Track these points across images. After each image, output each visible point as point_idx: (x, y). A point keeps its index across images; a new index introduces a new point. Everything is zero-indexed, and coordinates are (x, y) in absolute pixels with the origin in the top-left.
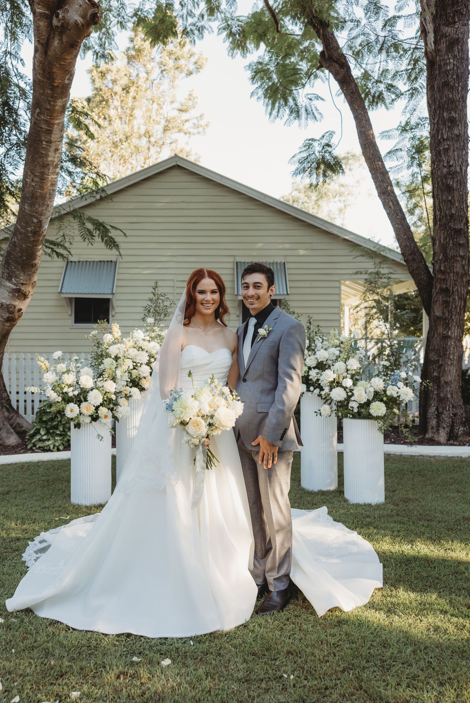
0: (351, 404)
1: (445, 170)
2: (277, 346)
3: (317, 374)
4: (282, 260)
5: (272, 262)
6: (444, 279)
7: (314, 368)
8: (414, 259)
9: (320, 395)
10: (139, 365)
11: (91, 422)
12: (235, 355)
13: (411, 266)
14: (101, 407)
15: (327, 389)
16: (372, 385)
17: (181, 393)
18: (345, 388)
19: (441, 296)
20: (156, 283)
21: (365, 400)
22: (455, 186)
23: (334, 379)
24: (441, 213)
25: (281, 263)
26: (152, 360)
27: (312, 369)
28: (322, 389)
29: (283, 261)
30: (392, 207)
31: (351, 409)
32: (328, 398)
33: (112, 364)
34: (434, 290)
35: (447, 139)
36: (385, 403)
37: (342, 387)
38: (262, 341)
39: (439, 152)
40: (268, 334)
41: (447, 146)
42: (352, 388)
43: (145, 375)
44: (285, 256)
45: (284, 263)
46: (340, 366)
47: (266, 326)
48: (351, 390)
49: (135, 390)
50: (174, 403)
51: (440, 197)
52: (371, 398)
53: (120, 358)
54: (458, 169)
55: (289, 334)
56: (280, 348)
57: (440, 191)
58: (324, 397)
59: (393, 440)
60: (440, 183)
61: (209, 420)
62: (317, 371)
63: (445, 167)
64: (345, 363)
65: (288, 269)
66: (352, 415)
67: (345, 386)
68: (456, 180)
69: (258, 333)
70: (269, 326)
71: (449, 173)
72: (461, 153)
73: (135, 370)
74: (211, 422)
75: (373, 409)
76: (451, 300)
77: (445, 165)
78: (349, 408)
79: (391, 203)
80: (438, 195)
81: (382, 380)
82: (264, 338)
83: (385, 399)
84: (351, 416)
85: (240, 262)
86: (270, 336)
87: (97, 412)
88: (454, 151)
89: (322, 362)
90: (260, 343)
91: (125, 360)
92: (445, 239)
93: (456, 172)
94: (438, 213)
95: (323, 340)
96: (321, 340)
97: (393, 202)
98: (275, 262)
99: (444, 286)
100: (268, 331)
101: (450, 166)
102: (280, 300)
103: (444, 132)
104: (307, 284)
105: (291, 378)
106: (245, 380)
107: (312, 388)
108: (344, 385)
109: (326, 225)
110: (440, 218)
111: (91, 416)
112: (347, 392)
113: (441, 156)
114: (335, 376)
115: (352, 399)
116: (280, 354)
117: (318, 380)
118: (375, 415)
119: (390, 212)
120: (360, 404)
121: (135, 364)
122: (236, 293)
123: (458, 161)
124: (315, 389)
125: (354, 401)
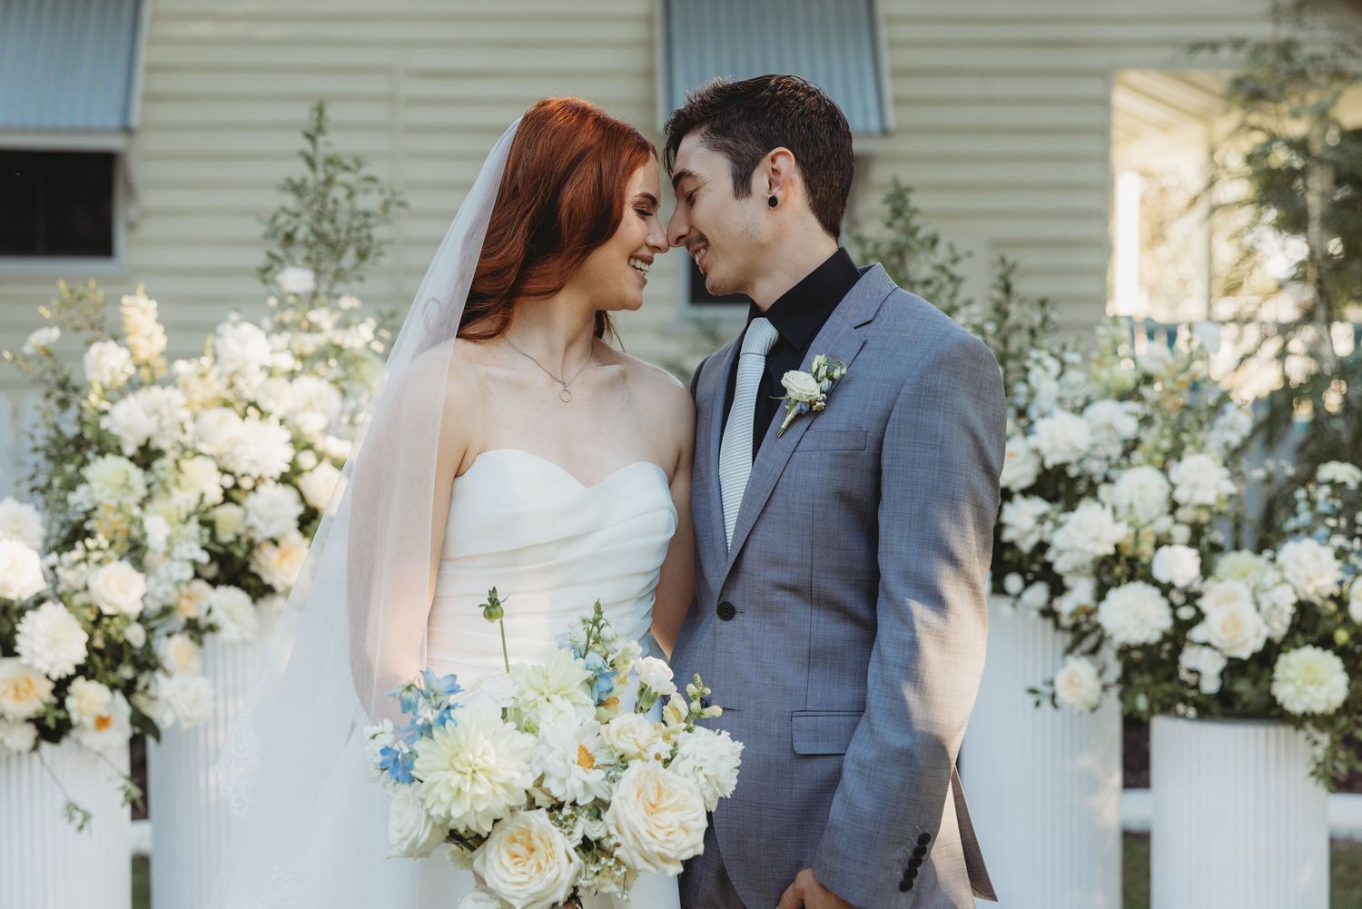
0: (1189, 658)
2: (870, 449)
3: (1042, 519)
7: (1026, 493)
9: (1049, 613)
10: (246, 483)
11: (35, 748)
12: (682, 482)
14: (80, 685)
15: (1080, 592)
16: (1288, 575)
17: (452, 699)
18: (1166, 589)
20: (320, 110)
21: (1257, 644)
23: (1117, 546)
26: (307, 460)
27: (1018, 499)
28: (1058, 587)
31: (1191, 679)
32: (1086, 628)
33: (127, 486)
36: (1342, 652)
37: (1150, 580)
38: (803, 424)
40: (830, 395)
42: (1196, 587)
43: (273, 531)
46: (1141, 484)
47: (818, 360)
48: (1192, 597)
49: (230, 600)
50: (421, 745)
52: (1281, 634)
53: (160, 453)
55: (926, 396)
56: (885, 461)
58: (1067, 621)
61: (585, 827)
62: (1038, 505)
64: (1164, 470)
66: (1197, 705)
67: (1165, 577)
69: (784, 391)
70: (833, 360)
73: (230, 509)
74: (593, 836)
75: (1289, 680)
78: (1184, 675)
81: (1327, 553)
82: (810, 413)
83: (1342, 636)
84: (1192, 712)
86: (836, 404)
87: (61, 705)
89: (1061, 469)
90: (792, 438)
91: (184, 464)
95: (1063, 363)
96: (1054, 366)
100: (826, 384)
105: (937, 601)
106: (727, 612)
107: (1013, 582)
108: (1161, 573)
111: (38, 722)
112: (1173, 607)
114: (1120, 533)
115: (1197, 633)
116: (885, 491)
117: (1042, 547)
118: (1295, 706)
120: (1230, 660)
121: (229, 481)
124: (1027, 584)
125: (1206, 644)
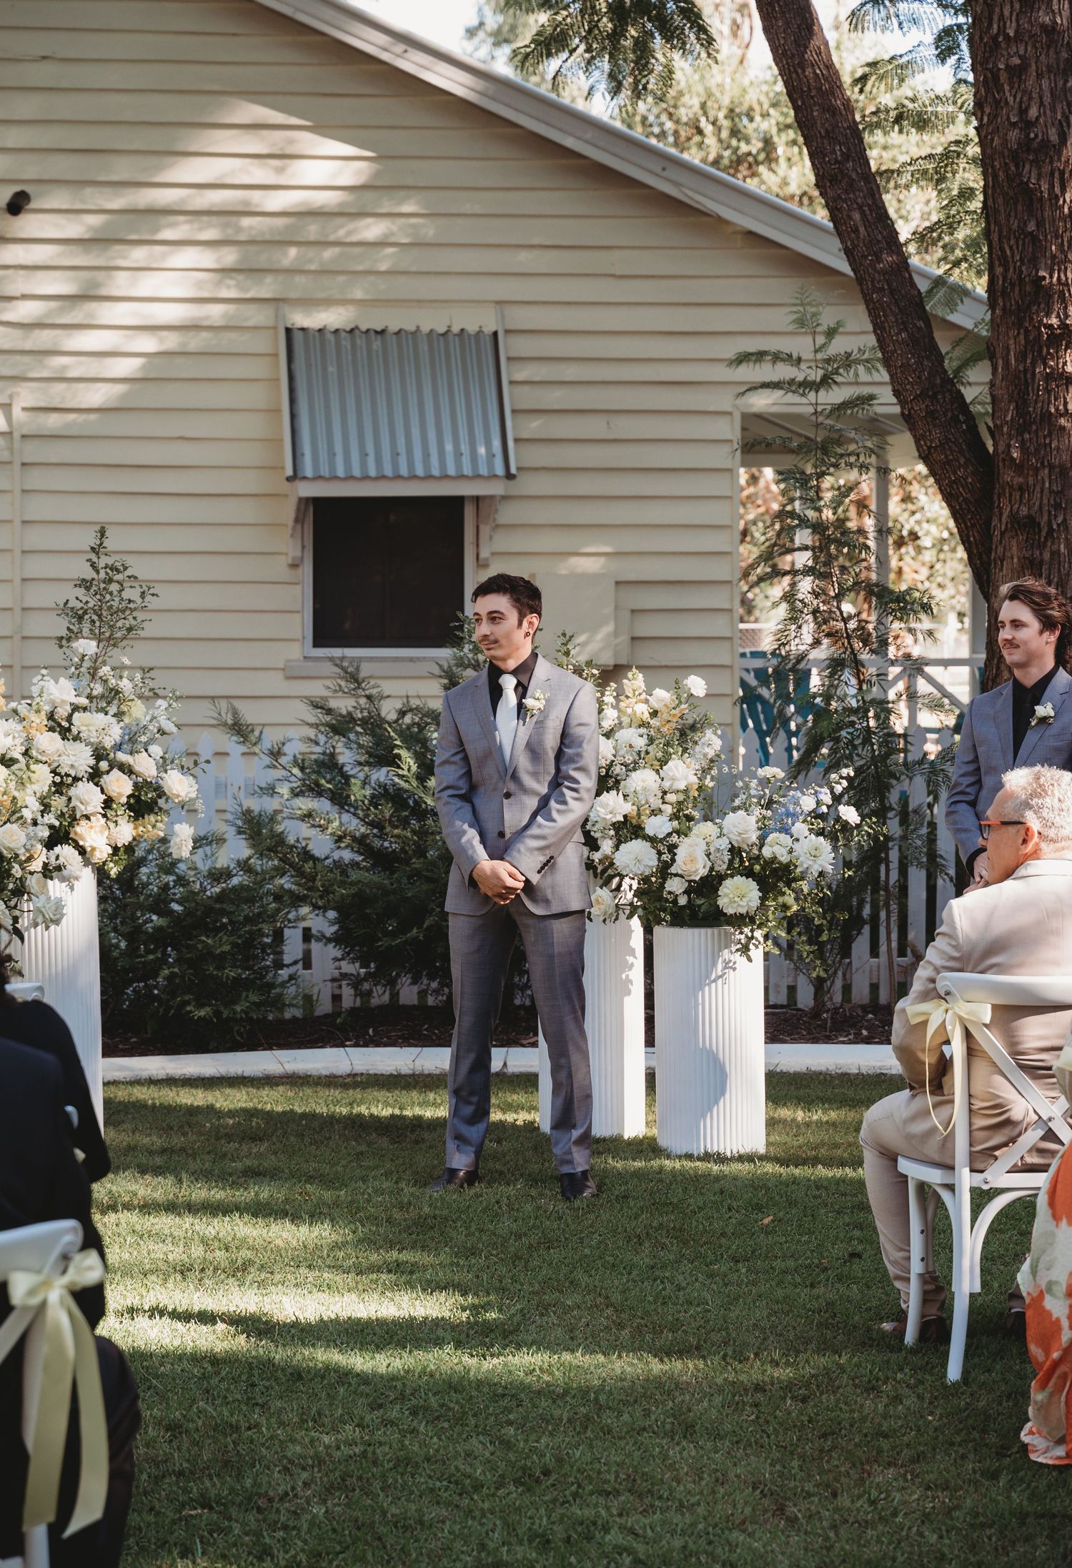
0: (672, 885)
1: (1014, 135)
4: (484, 321)
5: (442, 330)
6: (1021, 488)
8: (931, 414)
10: (68, 780)
13: (923, 437)
15: (606, 846)
16: (727, 831)
18: (653, 840)
19: (1014, 542)
20: (102, 533)
21: (706, 872)
22: (1045, 187)
23: (625, 816)
24: (1006, 270)
25: (479, 333)
26: (104, 765)
28: (594, 846)
29: (489, 328)
30: (862, 229)
31: (671, 898)
32: (610, 872)
34: (995, 522)
35: (1018, 37)
36: (757, 878)
37: (647, 838)
39: (996, 78)
41: (1016, 61)
42: (673, 839)
43: (89, 811)
44: (498, 303)
45: (495, 334)
46: (643, 780)
48: (672, 848)
51: (1002, 218)
52: (722, 867)
54: (1053, 136)
57: (1000, 200)
58: (600, 868)
59: (865, 1032)
60: (1001, 175)
63: (1014, 125)
64: (657, 772)
65: (509, 359)
66: (672, 914)
67: (651, 834)
68: (1047, 169)
71: (1026, 145)
72: (1060, 83)
73: (58, 796)
75: (726, 895)
76: (1047, 556)
77: (1014, 119)
78: (666, 895)
79: (857, 216)
80: (997, 211)
81: (754, 819)
83: (758, 869)
84: (673, 919)
85: (303, 329)
88: (1039, 76)
92: (1022, 357)
93: (1046, 144)
94: (999, 270)
97: (863, 214)
98: (456, 329)
99: (1024, 511)
101: (1028, 125)
102: (477, 499)
103: (1007, 13)
104: (594, 427)
108: (650, 831)
109: (672, 173)
110: (1004, 288)
112: (660, 853)
113: (1000, 89)
114: (628, 808)
115: (673, 870)
118: (730, 911)
119: (855, 246)
120: (692, 883)
121: (58, 779)
122: (289, 472)
123: (1053, 110)
125: (676, 875)
